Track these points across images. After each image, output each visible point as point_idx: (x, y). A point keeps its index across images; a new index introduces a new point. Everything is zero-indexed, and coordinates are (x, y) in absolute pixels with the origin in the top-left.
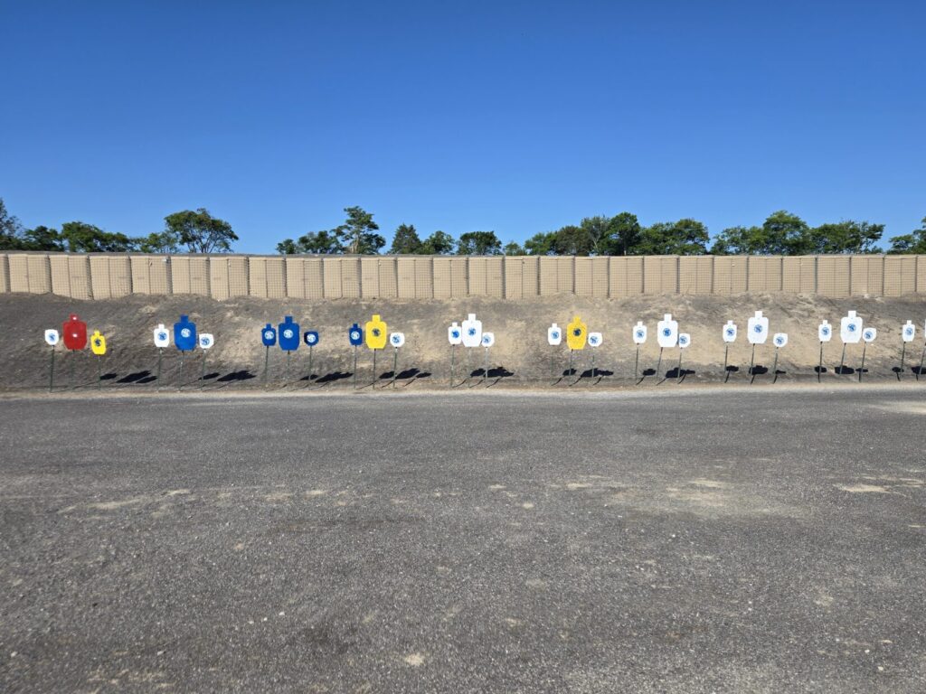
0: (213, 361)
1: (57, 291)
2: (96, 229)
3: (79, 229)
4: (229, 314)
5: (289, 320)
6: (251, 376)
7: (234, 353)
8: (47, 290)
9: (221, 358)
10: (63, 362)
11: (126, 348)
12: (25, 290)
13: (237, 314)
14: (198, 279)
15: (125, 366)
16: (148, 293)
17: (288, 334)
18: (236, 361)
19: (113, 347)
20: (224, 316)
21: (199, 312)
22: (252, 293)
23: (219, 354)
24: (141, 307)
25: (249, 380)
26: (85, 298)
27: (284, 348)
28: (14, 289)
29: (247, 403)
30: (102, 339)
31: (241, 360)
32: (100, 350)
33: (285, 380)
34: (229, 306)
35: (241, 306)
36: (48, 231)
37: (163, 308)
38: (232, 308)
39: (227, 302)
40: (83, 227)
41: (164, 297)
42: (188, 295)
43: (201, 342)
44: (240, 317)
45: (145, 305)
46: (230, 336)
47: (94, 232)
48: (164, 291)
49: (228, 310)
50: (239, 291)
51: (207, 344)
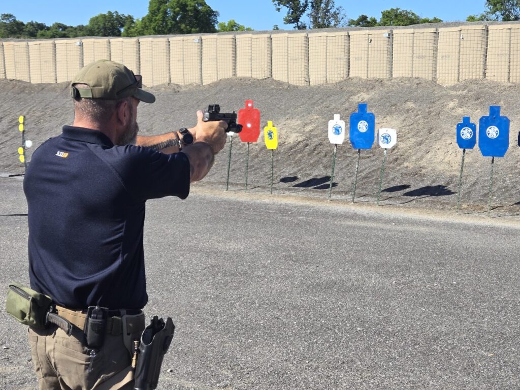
0: (411, 166)
1: (276, 77)
2: (413, 14)
3: (396, 16)
4: (451, 105)
5: (495, 111)
6: (449, 193)
7: (442, 157)
8: (267, 74)
9: (423, 163)
10: (257, 156)
11: (320, 144)
12: (248, 75)
13: (461, 105)
14: (422, 57)
15: (313, 166)
16: (366, 78)
17: (493, 132)
18: (440, 168)
19: (309, 142)
20: (444, 106)
21: (415, 101)
22: (489, 76)
23: (422, 158)
24: (354, 94)
25: (444, 197)
26: (301, 83)
27: (485, 153)
28: (240, 74)
29: (415, 228)
30: (275, 131)
31: (447, 167)
32: (272, 144)
33: (495, 201)
34: (454, 93)
35: (471, 94)
36: (368, 20)
37: (377, 96)
38: (458, 96)
39: (454, 88)
40: (401, 14)
41: (381, 82)
42: (409, 79)
43: (381, 139)
44: (464, 108)
45: (359, 92)
46: (443, 134)
47: (410, 19)
48: (382, 74)
49: (452, 98)
50: (472, 73)
51: (388, 142)
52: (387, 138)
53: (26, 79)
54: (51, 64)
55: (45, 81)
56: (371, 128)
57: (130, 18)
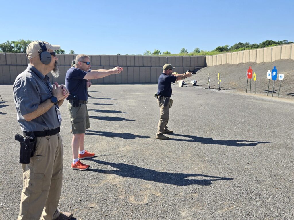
51: (281, 78)
52: (281, 77)
53: (231, 64)
54: (236, 59)
55: (234, 63)
56: (276, 74)
57: (287, 41)
